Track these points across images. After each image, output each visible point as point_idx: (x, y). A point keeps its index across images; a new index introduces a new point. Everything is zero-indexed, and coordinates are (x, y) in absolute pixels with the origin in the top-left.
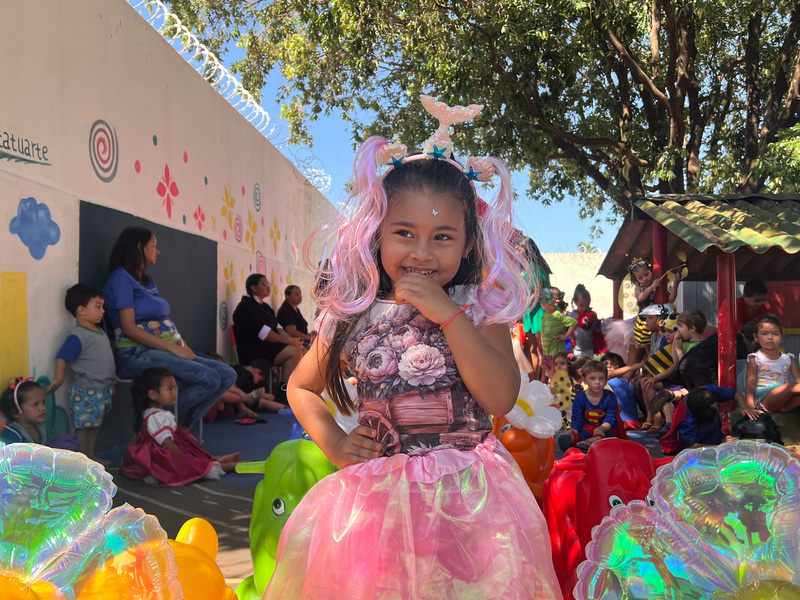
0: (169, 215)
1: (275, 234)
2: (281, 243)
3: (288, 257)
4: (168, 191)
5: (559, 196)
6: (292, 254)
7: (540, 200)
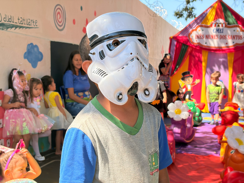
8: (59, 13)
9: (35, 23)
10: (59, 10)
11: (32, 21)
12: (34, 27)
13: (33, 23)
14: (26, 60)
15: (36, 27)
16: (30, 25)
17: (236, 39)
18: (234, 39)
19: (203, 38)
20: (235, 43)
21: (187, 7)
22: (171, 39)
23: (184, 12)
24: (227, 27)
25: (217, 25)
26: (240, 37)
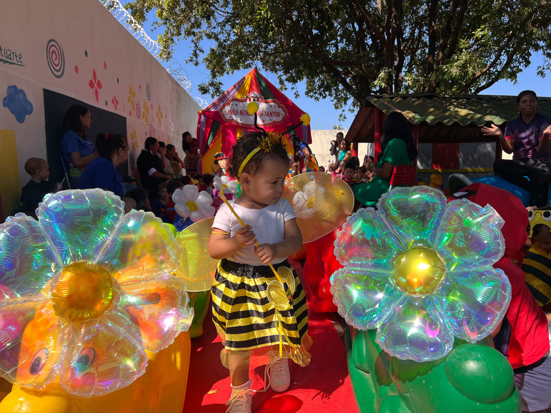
0: (97, 101)
1: (160, 115)
2: (163, 120)
3: (167, 128)
4: (96, 85)
5: (324, 95)
6: (170, 127)
7: (313, 98)
8: (53, 52)
9: (18, 58)
10: (53, 48)
11: (13, 53)
12: (17, 63)
13: (15, 57)
14: (7, 109)
15: (20, 63)
16: (11, 59)
17: (274, 116)
18: (271, 116)
19: (237, 114)
20: (272, 121)
21: (213, 81)
22: (200, 115)
23: (210, 87)
24: (263, 102)
26: (278, 114)
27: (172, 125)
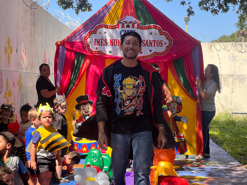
1: (8, 50)
2: (13, 56)
3: (18, 65)
5: (225, 8)
6: (22, 62)
7: (210, 11)
17: (154, 46)
18: (152, 46)
19: (106, 44)
20: (152, 52)
22: (58, 46)
24: (140, 28)
25: (126, 25)
26: (160, 43)
27: (25, 58)
